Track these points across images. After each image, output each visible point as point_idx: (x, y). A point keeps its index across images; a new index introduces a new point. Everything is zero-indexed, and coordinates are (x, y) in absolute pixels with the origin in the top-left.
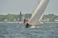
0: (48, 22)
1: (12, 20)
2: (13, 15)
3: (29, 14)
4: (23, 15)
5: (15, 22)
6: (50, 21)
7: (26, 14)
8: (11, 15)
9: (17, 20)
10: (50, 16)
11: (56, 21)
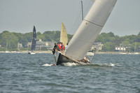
0: (100, 53)
1: (14, 47)
2: (15, 34)
3: (53, 32)
4: (39, 33)
5: (20, 51)
6: (104, 49)
7: (47, 32)
8: (10, 34)
9: (25, 47)
10: (104, 38)
11: (118, 51)
